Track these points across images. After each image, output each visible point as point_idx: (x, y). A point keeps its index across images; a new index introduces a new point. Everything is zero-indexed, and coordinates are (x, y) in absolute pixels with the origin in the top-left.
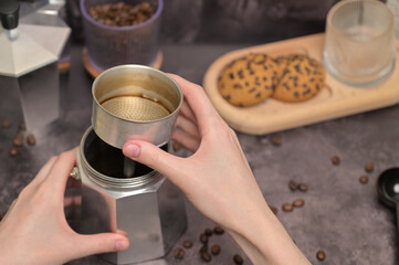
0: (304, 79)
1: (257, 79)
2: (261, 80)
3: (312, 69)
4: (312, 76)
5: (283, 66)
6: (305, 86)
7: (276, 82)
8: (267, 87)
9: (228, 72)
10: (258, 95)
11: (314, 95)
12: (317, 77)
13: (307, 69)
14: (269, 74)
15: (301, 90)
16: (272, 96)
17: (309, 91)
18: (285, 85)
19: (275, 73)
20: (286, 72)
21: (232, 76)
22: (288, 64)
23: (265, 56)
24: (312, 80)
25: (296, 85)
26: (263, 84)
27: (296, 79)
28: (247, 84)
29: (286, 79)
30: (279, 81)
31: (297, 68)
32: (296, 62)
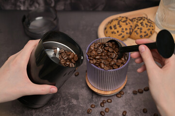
0: (145, 29)
1: (123, 29)
2: (124, 30)
3: (149, 24)
4: (149, 28)
5: (135, 23)
6: (145, 32)
7: (131, 31)
8: (127, 33)
9: (109, 25)
10: (123, 37)
11: (150, 36)
12: (151, 28)
13: (146, 24)
14: (128, 27)
15: (143, 34)
16: (129, 37)
17: (147, 35)
18: (136, 32)
19: (131, 26)
20: (137, 25)
21: (111, 28)
22: (137, 22)
23: (127, 18)
24: (149, 29)
25: (141, 32)
26: (125, 32)
27: (141, 29)
28: (118, 32)
29: (136, 29)
30: (133, 30)
31: (142, 24)
32: (142, 21)
